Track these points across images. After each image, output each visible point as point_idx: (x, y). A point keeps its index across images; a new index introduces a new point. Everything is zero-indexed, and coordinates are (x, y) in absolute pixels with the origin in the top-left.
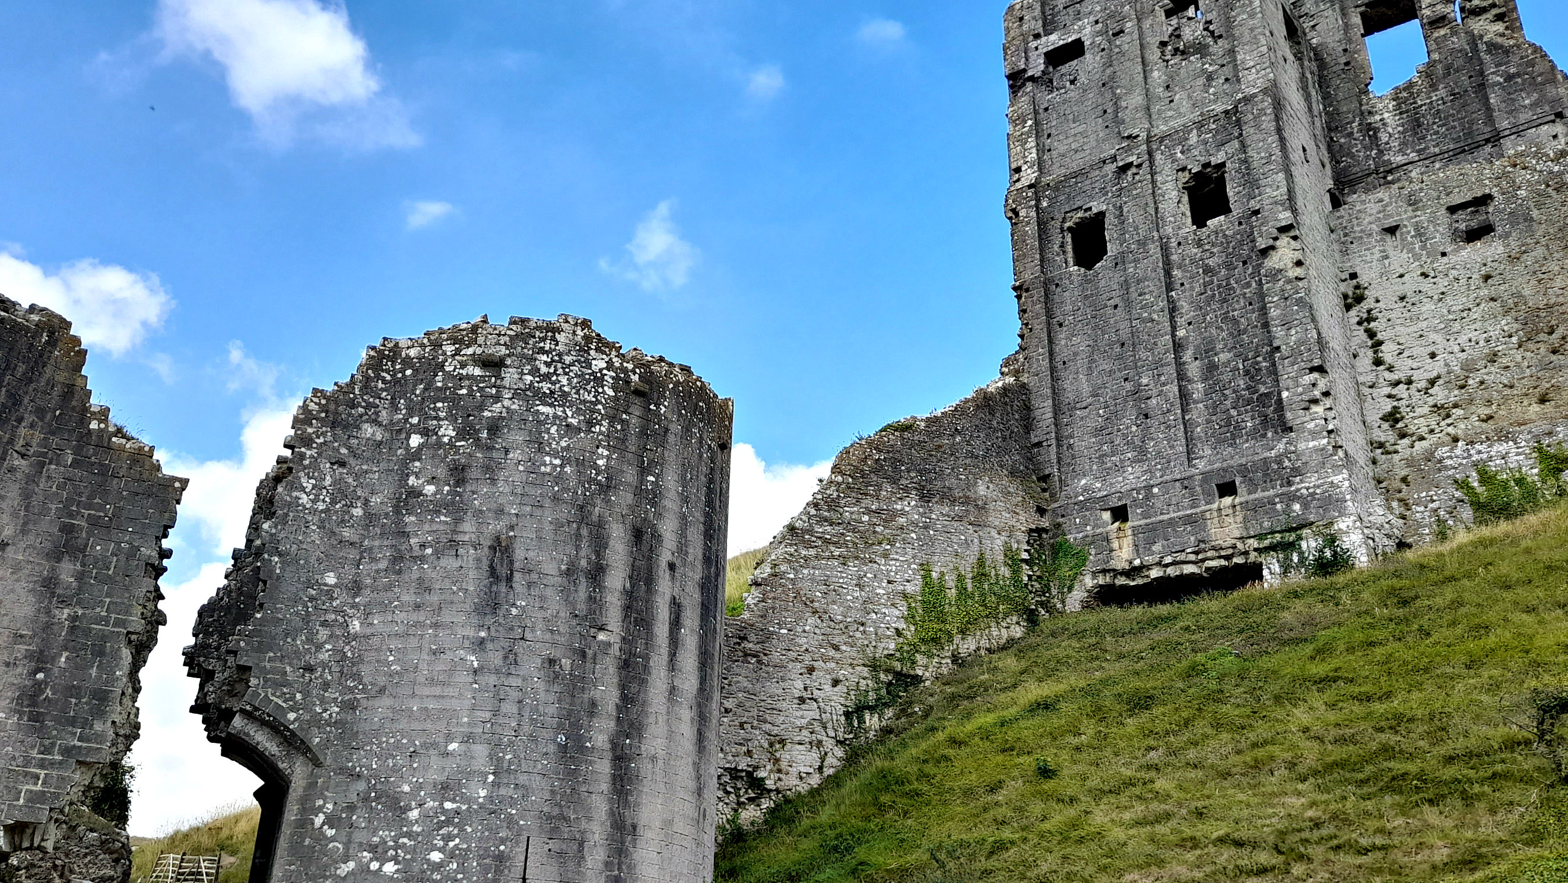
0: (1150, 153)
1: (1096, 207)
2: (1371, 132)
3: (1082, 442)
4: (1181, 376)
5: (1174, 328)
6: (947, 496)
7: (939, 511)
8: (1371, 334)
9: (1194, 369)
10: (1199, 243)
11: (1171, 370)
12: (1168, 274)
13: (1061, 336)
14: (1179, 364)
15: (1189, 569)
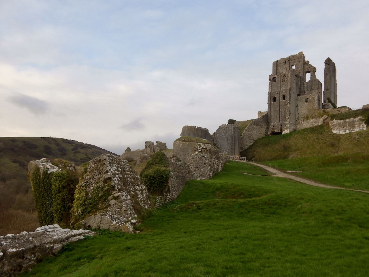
0: (280, 92)
1: (275, 97)
2: (304, 87)
3: (272, 119)
4: (280, 115)
5: (280, 110)
6: (259, 125)
7: (258, 127)
8: (298, 110)
9: (281, 114)
10: (283, 102)
11: (279, 114)
12: (280, 105)
13: (271, 109)
14: (280, 113)
15: (278, 132)
